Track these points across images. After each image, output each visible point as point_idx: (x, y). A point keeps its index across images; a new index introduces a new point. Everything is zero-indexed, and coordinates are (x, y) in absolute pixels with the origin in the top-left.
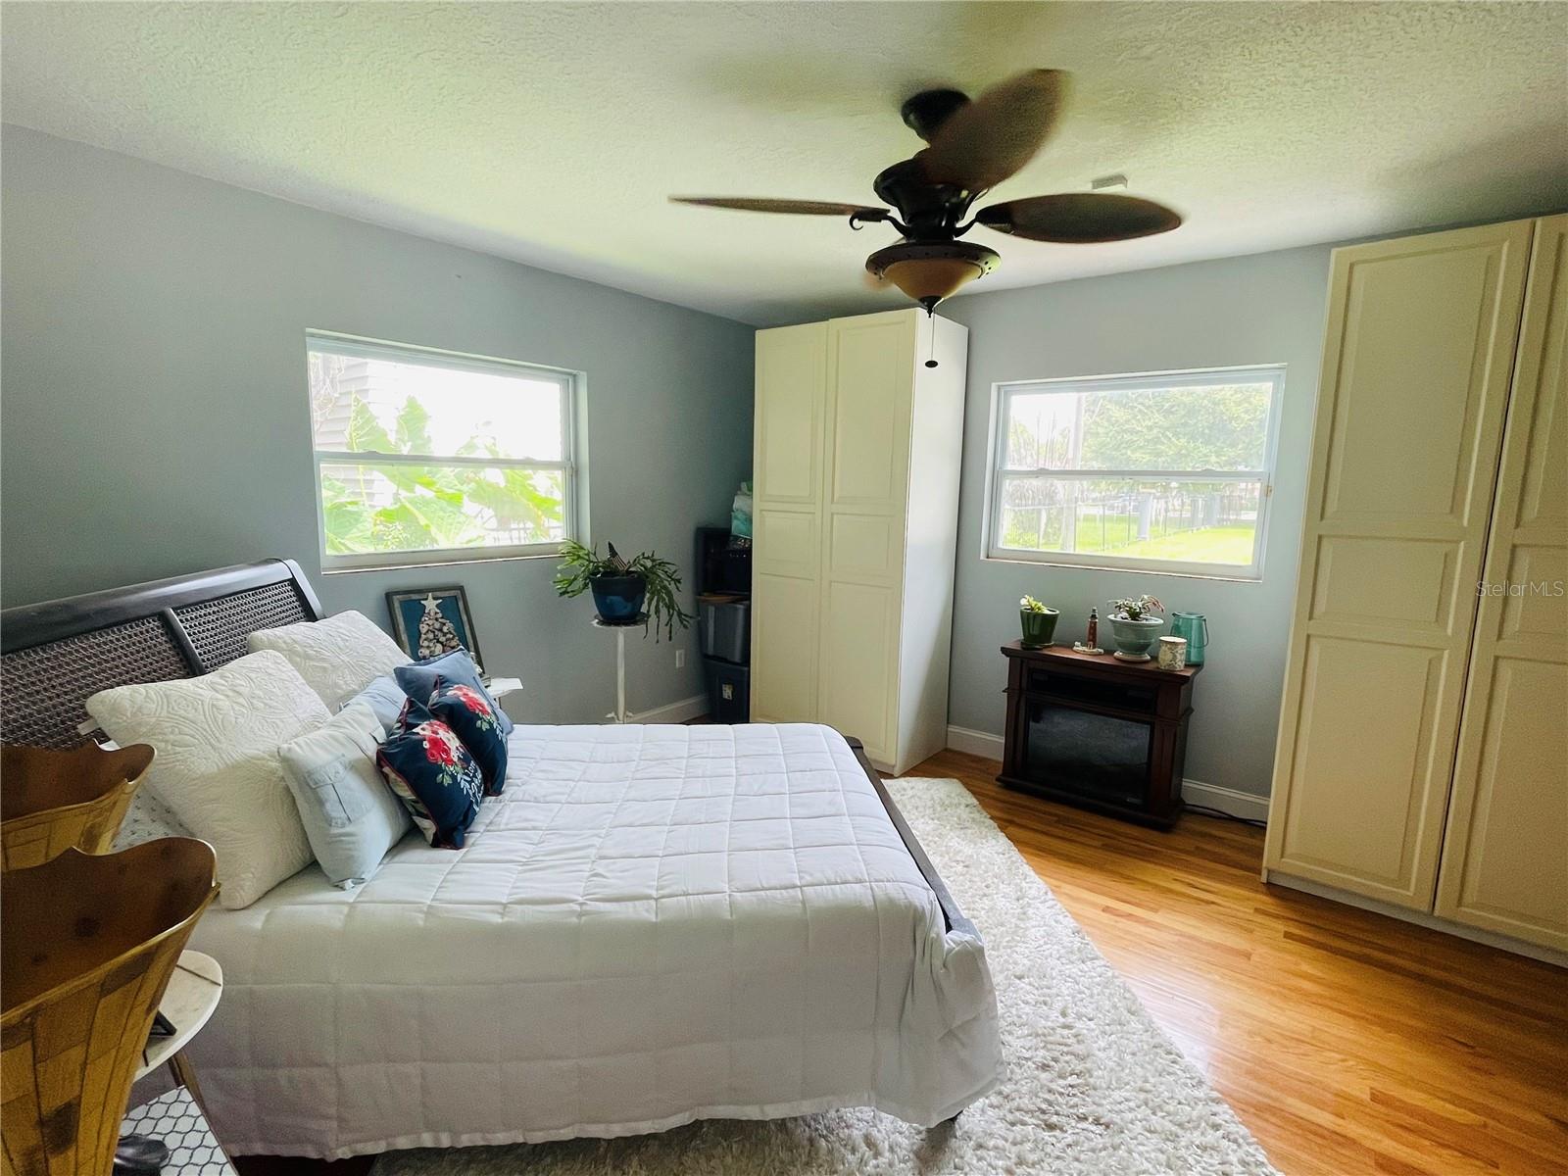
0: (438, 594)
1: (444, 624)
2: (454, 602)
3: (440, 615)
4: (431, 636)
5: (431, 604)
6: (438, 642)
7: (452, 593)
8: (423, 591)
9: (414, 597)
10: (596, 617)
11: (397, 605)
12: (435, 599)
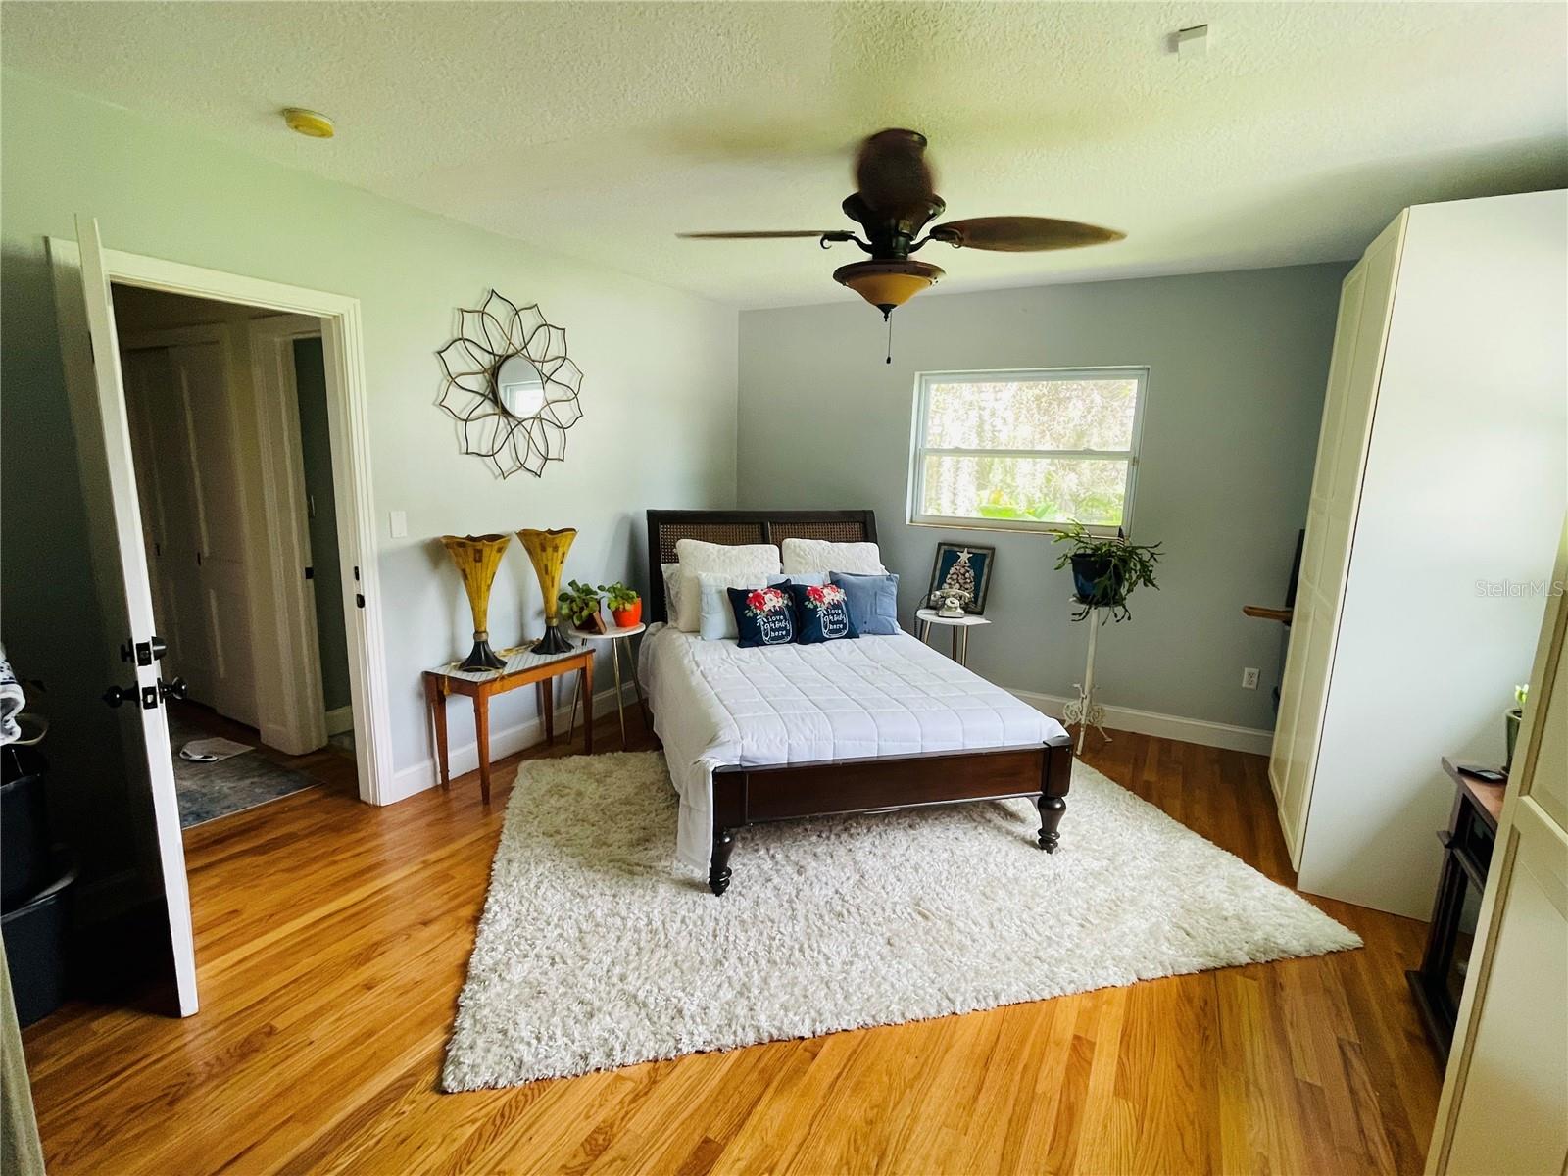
0: (974, 550)
1: (968, 572)
2: (983, 560)
3: (968, 565)
4: (955, 577)
5: (964, 556)
6: (958, 582)
7: (984, 551)
8: (962, 546)
9: (956, 549)
10: (1074, 595)
11: (942, 551)
12: (969, 553)
